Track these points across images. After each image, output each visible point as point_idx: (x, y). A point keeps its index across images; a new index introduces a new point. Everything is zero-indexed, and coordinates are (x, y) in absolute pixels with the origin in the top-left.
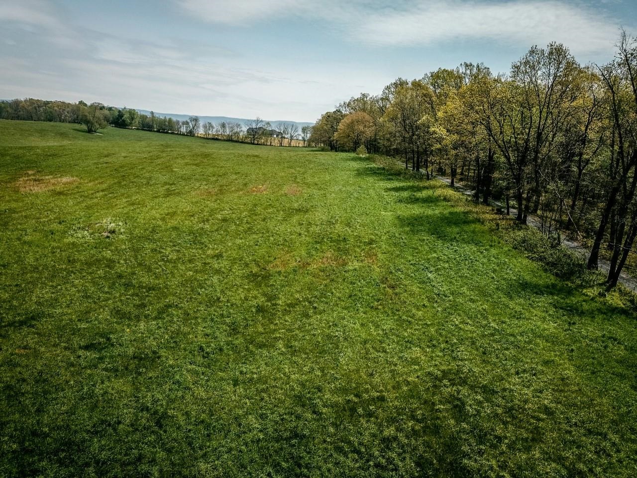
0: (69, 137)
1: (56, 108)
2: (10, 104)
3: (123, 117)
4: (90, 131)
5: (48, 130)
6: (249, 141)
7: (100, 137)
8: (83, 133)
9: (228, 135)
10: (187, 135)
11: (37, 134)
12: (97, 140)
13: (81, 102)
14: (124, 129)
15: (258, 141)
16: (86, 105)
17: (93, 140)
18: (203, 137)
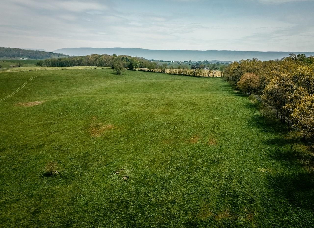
0: (109, 78)
1: (103, 59)
2: (85, 57)
3: (132, 64)
4: (118, 74)
5: (100, 75)
6: (192, 75)
7: (122, 77)
8: (115, 75)
9: (181, 72)
10: (161, 73)
11: (96, 78)
12: (121, 79)
13: (114, 55)
14: (133, 71)
15: (196, 75)
16: (116, 56)
17: (119, 79)
18: (169, 74)
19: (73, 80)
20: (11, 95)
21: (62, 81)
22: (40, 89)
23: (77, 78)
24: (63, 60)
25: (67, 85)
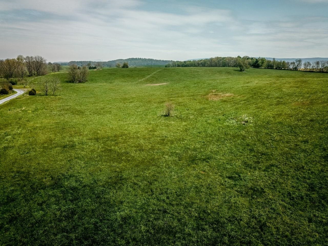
0: (231, 74)
1: (227, 60)
3: (258, 62)
4: (241, 70)
7: (246, 73)
8: (238, 72)
9: (321, 69)
10: (293, 70)
11: (218, 73)
12: (244, 75)
13: (238, 57)
14: (258, 69)
16: (240, 58)
17: (242, 75)
18: (303, 71)
19: (196, 73)
20: (142, 80)
21: (186, 73)
22: (166, 77)
23: (200, 72)
24: (189, 63)
25: (190, 76)
